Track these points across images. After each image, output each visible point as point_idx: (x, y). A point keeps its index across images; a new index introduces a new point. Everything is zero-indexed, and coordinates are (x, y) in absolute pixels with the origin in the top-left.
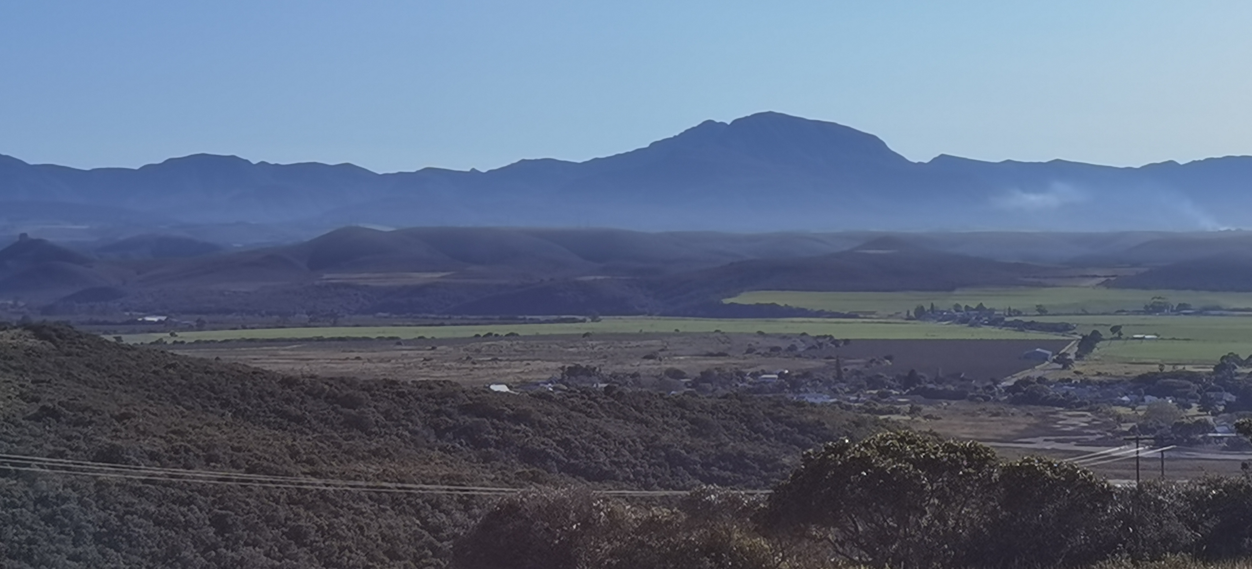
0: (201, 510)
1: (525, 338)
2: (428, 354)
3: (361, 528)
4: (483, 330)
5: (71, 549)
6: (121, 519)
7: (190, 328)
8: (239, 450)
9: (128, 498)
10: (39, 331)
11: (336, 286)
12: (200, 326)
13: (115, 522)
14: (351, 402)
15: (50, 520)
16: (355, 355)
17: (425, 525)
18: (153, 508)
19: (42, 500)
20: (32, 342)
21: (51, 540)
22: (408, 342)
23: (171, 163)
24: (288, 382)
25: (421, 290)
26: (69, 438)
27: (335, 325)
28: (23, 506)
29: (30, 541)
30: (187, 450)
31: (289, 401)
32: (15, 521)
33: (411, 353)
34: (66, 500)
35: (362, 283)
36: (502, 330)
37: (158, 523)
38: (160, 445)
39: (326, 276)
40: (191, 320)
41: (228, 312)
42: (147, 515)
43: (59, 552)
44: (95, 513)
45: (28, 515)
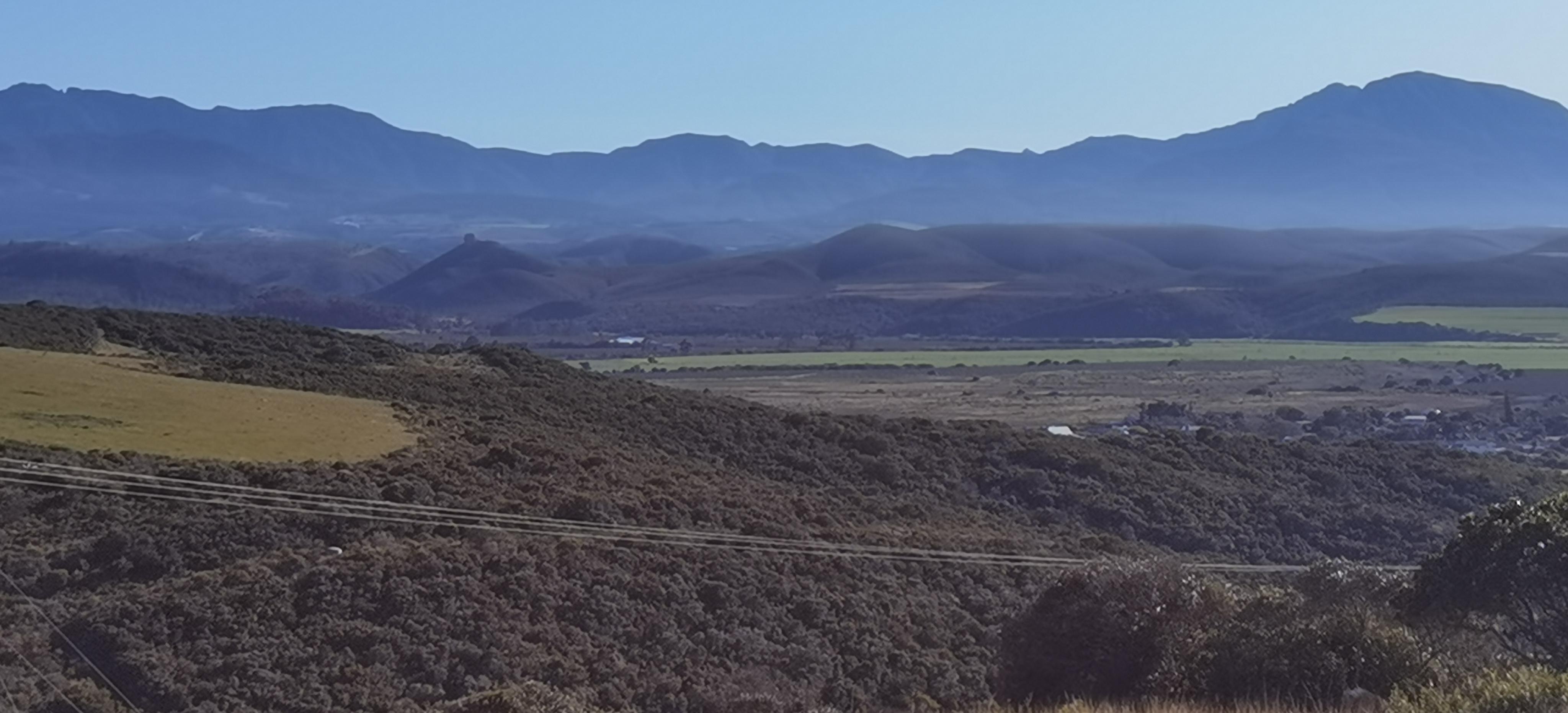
0: (686, 579)
1: (1092, 366)
2: (968, 386)
3: (885, 607)
4: (1038, 356)
5: (527, 627)
6: (589, 590)
7: (673, 352)
8: (733, 505)
9: (597, 565)
10: (489, 356)
11: (854, 300)
12: (685, 350)
13: (581, 593)
14: (872, 447)
15: (501, 590)
16: (875, 387)
17: (966, 603)
18: (628, 577)
19: (492, 566)
20: (481, 369)
21: (503, 615)
22: (943, 371)
23: (650, 146)
24: (794, 420)
25: (958, 305)
26: (526, 489)
27: (851, 349)
28: (470, 572)
29: (477, 617)
30: (669, 505)
31: (794, 444)
32: (459, 591)
33: (947, 386)
34: (521, 565)
35: (884, 296)
36: (1062, 356)
37: (633, 596)
38: (637, 499)
39: (841, 287)
40: (674, 342)
41: (721, 332)
42: (620, 585)
43: (512, 630)
44: (557, 583)
45: (474, 584)
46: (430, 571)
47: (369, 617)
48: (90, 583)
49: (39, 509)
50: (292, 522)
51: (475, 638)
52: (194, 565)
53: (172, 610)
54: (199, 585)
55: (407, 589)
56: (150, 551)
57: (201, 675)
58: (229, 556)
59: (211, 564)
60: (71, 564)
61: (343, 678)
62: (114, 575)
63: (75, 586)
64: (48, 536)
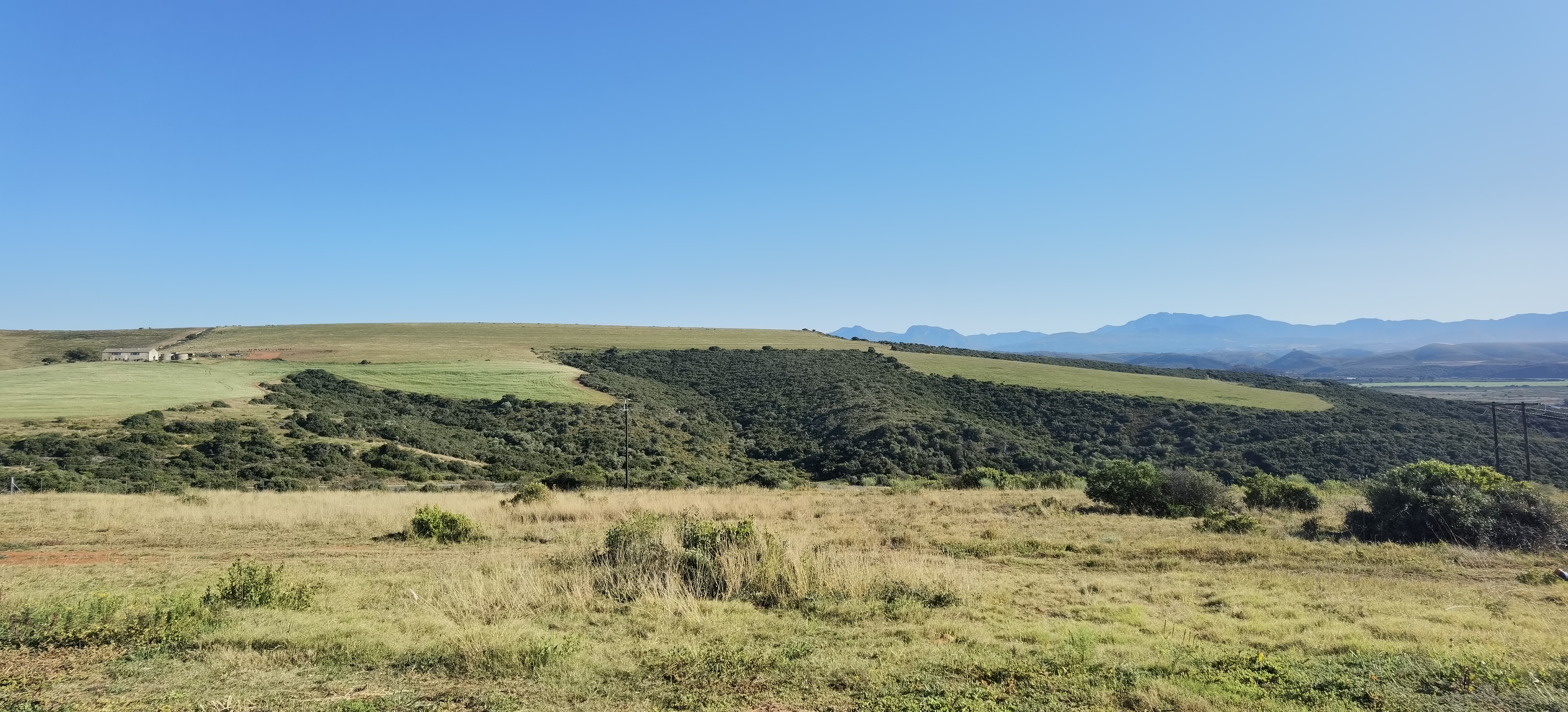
0: (1442, 449)
1: (1532, 387)
2: (1483, 393)
4: (1510, 384)
5: (1388, 460)
6: (1408, 450)
8: (1452, 427)
9: (1409, 443)
11: (1431, 366)
12: (1371, 381)
13: (1406, 451)
14: (1481, 411)
15: (1378, 449)
16: (1447, 393)
17: (1551, 460)
18: (1421, 447)
19: (1374, 442)
21: (1380, 456)
22: (1472, 388)
24: (1449, 402)
25: (1473, 367)
26: (1379, 420)
27: (1432, 381)
28: (1367, 443)
29: (1372, 456)
30: (1430, 427)
31: (1451, 409)
32: (1364, 449)
33: (1475, 393)
34: (1384, 442)
35: (1442, 365)
36: (1520, 384)
37: (1424, 453)
38: (1417, 424)
39: (1424, 362)
40: (1367, 379)
42: (1419, 449)
43: (1384, 461)
44: (1396, 448)
45: (1370, 448)
46: (1354, 443)
47: (1336, 454)
48: (1251, 441)
49: (1232, 421)
50: (1308, 427)
51: (1372, 462)
52: (1280, 437)
53: (1277, 450)
54: (1283, 443)
55: (1347, 447)
56: (1267, 434)
57: (1288, 467)
58: (1290, 436)
59: (1285, 438)
60: (1245, 435)
61: (1332, 471)
62: (1257, 439)
63: (1246, 442)
64: (1236, 429)
